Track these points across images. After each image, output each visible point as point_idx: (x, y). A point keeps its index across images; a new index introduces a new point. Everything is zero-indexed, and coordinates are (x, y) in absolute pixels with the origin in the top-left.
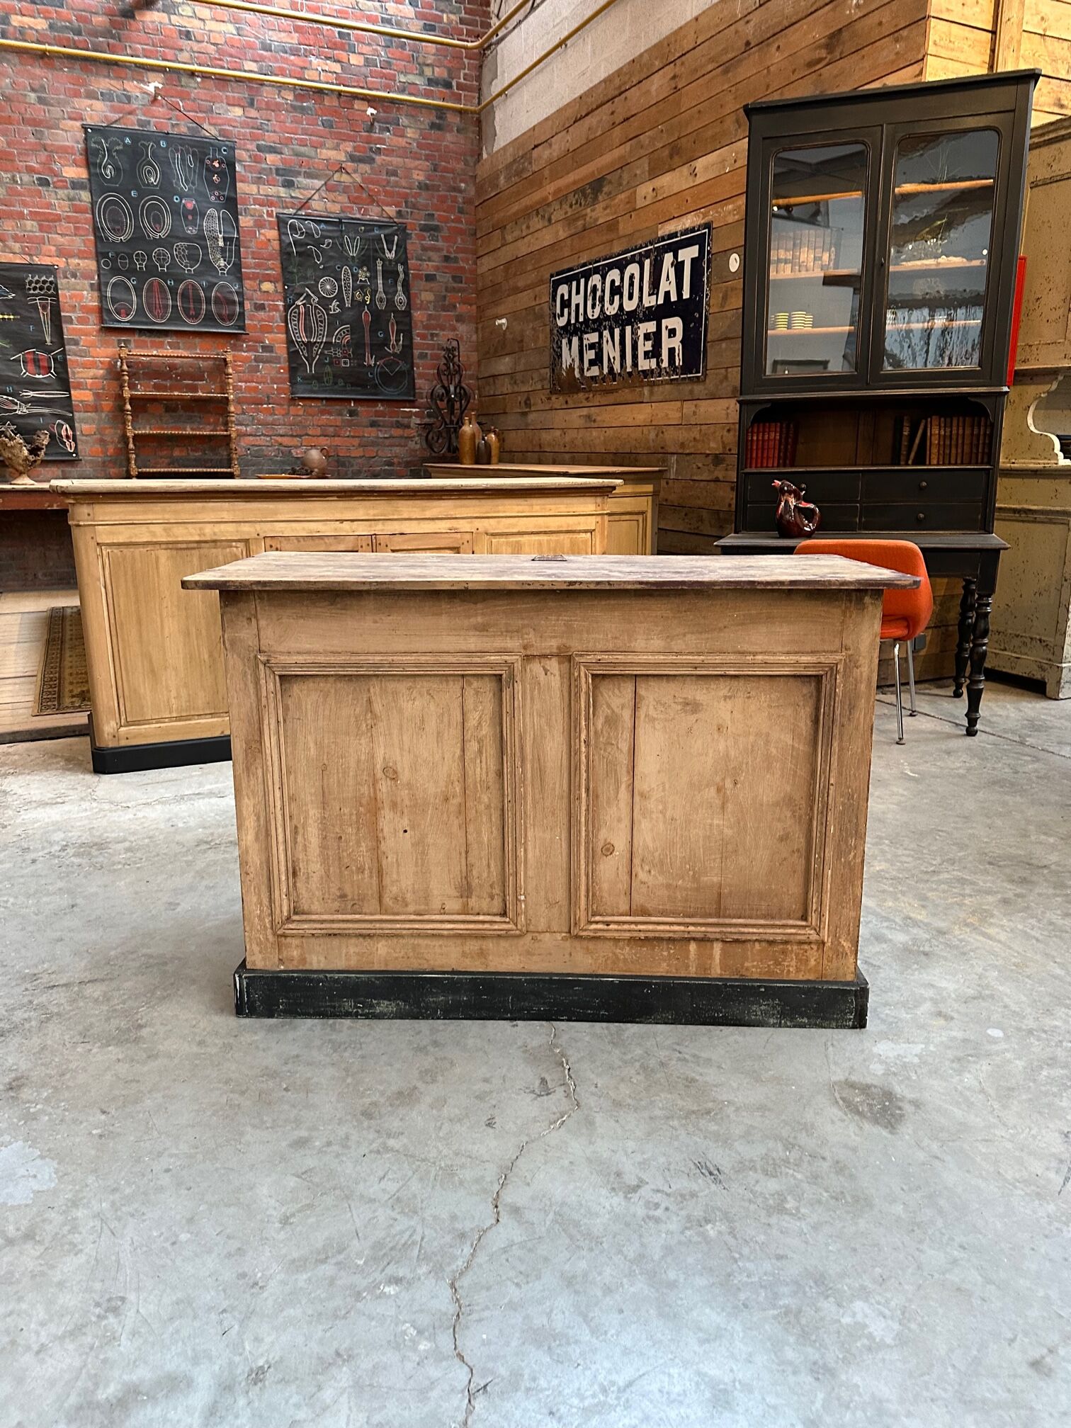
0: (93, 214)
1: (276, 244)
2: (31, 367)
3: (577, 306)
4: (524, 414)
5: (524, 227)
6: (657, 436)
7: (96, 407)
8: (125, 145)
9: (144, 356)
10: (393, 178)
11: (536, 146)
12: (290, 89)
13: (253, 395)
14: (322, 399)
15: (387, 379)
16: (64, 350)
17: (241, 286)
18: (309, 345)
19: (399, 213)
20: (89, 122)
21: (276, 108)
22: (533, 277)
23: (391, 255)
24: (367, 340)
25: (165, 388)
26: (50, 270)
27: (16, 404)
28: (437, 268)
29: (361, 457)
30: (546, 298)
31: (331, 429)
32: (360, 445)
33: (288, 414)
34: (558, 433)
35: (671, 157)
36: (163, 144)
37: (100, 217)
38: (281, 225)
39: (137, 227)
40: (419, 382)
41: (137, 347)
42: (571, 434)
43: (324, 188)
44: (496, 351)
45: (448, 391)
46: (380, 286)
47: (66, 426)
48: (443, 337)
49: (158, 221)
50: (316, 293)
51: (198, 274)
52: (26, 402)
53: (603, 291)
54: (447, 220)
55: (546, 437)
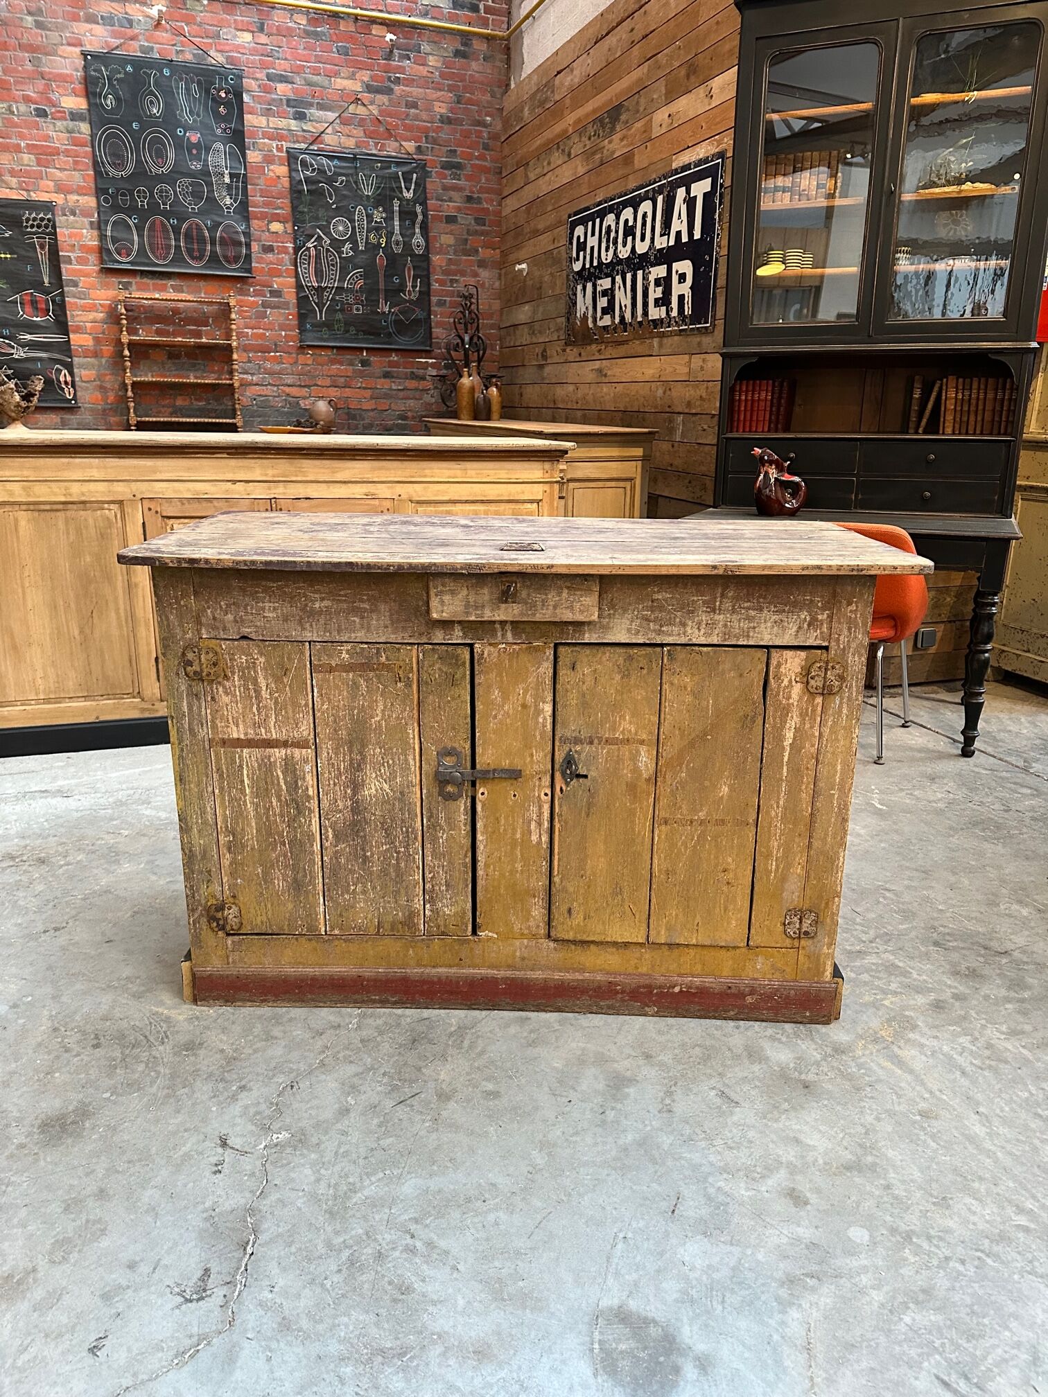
0: (93, 147)
1: (285, 182)
2: (28, 309)
3: (592, 248)
4: (541, 367)
5: (545, 164)
6: (664, 393)
7: (96, 352)
8: (126, 73)
9: (146, 299)
10: (413, 111)
11: (559, 73)
12: (301, 12)
13: (260, 342)
14: (333, 347)
15: (402, 327)
16: (63, 290)
17: (248, 226)
18: (320, 290)
19: (419, 148)
20: (88, 48)
21: (287, 33)
22: (551, 218)
23: (409, 195)
24: (382, 286)
25: (167, 334)
26: (48, 207)
27: (13, 347)
28: (459, 209)
29: (373, 410)
30: (564, 241)
31: (342, 380)
32: (372, 398)
33: (296, 362)
34: (571, 388)
35: (688, 77)
36: (166, 72)
37: (100, 151)
38: (292, 160)
39: (139, 162)
40: (437, 331)
41: (139, 289)
42: (583, 390)
43: (338, 121)
44: (517, 299)
45: (463, 340)
46: (397, 227)
47: (65, 371)
48: (464, 283)
49: (160, 154)
50: (328, 234)
51: (201, 213)
52: (23, 346)
53: (617, 232)
54: (470, 157)
55: (560, 392)
